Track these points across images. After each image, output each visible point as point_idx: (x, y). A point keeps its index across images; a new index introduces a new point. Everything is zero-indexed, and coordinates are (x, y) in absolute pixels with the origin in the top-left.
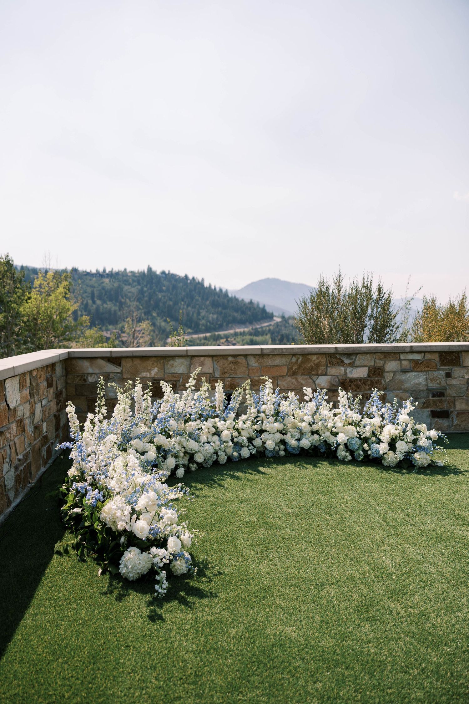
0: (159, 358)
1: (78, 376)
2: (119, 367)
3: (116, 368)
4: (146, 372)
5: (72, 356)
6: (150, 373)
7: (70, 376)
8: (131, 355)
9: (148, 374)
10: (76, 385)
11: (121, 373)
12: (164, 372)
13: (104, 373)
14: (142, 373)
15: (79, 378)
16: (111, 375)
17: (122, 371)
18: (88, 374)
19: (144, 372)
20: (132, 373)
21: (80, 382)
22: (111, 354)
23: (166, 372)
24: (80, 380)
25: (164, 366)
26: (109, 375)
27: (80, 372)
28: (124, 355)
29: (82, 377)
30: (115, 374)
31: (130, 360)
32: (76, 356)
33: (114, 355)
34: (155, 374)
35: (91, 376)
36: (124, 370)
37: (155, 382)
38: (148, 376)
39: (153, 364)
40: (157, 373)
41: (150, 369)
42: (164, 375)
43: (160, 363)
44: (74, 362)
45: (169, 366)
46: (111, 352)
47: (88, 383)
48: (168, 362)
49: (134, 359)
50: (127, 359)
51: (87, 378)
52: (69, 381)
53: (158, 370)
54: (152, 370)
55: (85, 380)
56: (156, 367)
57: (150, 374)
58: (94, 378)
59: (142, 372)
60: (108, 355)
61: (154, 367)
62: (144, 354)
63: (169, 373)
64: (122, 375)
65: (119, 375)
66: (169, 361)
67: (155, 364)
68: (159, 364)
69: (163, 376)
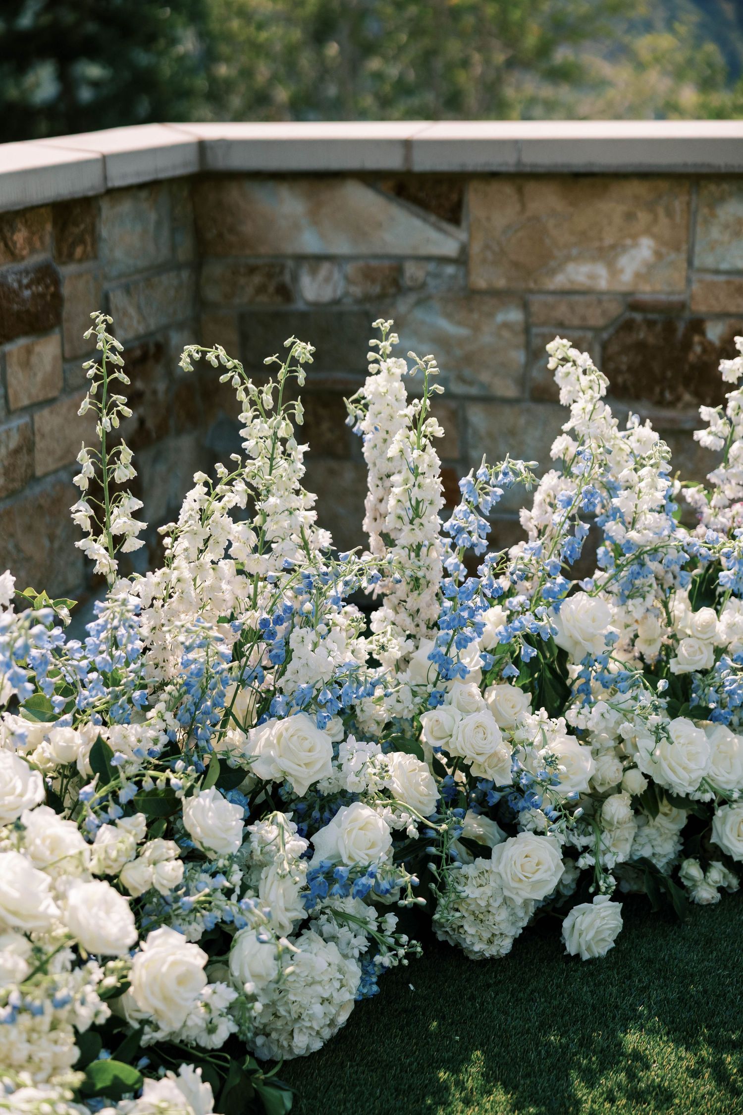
0: (664, 185)
1: (252, 270)
2: (445, 225)
3: (433, 234)
4: (594, 259)
5: (220, 162)
6: (611, 265)
7: (216, 269)
8: (506, 162)
9: (601, 270)
10: (242, 317)
11: (462, 260)
12: (690, 262)
13: (376, 257)
14: (571, 268)
15: (257, 279)
16: (412, 271)
17: (464, 250)
18: (301, 258)
19: (578, 259)
20: (516, 265)
21: (263, 298)
22: (408, 158)
23: (697, 263)
24: (261, 289)
25: (690, 228)
26: (399, 270)
27: (263, 250)
28: (474, 162)
29: (270, 276)
30: (431, 267)
31: (508, 189)
32: (238, 162)
33: (423, 163)
34: (638, 275)
35: (314, 272)
36: (476, 249)
37: (638, 317)
38: (603, 284)
39: (630, 216)
40: (651, 268)
41: (613, 247)
42: (689, 281)
43: (670, 214)
44: (233, 194)
45: (715, 233)
46: (407, 145)
47: (300, 306)
48: (712, 206)
49: (531, 187)
50: (494, 187)
51: (295, 278)
52: (212, 294)
53: (658, 255)
54: (625, 249)
55: (285, 292)
56: (648, 231)
57: (614, 272)
58: (327, 280)
59: (569, 258)
60: (393, 162)
61: (635, 237)
62: (578, 161)
63: (717, 272)
64: (467, 274)
65: (450, 270)
66: (722, 199)
67: (643, 217)
68: (663, 220)
69: (681, 285)
